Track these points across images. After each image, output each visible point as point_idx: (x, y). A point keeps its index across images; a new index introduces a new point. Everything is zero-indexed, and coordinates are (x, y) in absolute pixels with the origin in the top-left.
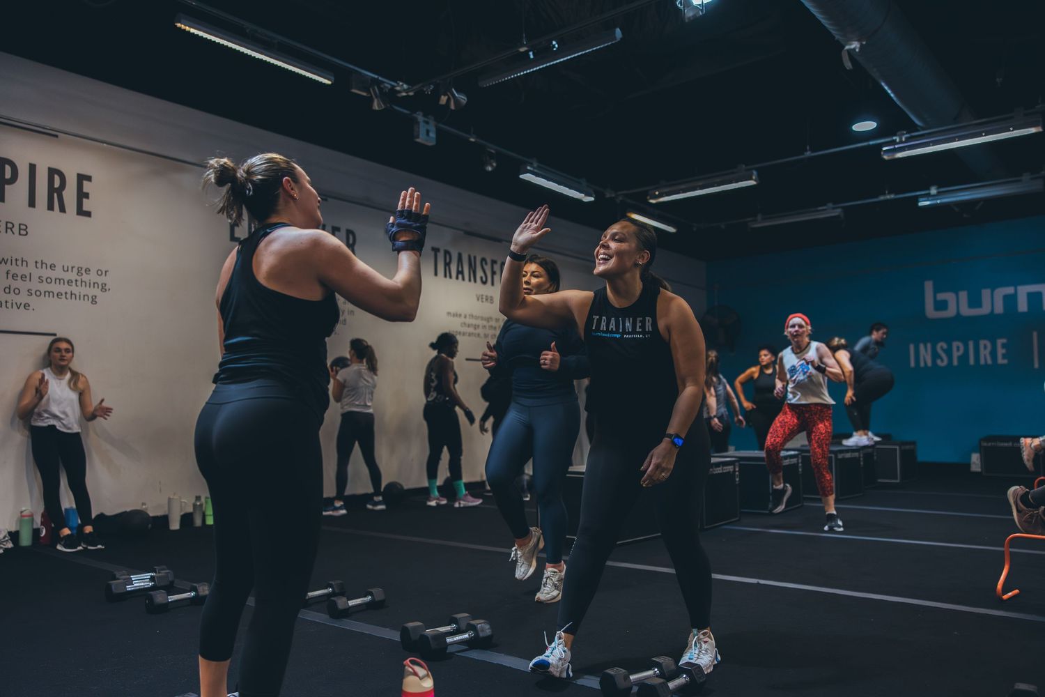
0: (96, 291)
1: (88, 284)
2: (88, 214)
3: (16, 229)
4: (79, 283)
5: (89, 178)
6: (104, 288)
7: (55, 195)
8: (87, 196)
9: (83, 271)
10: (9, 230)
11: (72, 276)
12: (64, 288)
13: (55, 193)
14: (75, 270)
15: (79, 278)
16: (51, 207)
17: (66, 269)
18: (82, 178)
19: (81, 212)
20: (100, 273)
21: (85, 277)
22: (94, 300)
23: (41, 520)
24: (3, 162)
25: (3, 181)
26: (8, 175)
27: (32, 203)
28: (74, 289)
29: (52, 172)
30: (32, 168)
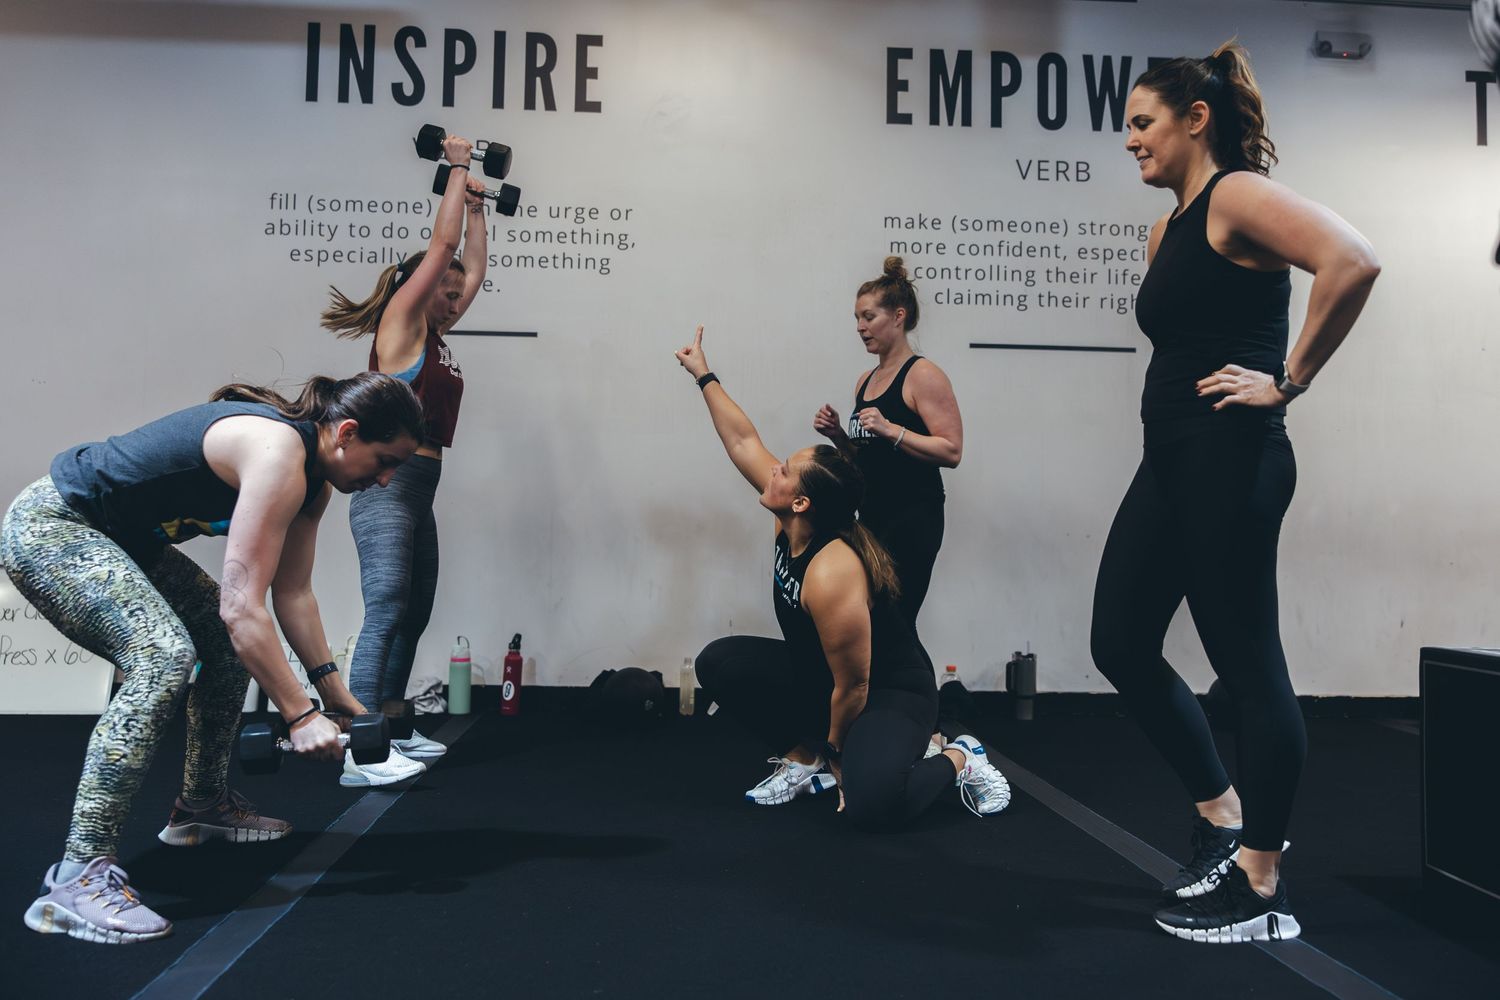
0: (607, 250)
1: (594, 238)
2: (596, 107)
4: (578, 237)
5: (597, 41)
6: (623, 242)
7: (538, 80)
8: (593, 73)
9: (586, 215)
11: (566, 224)
12: (556, 248)
13: (538, 75)
14: (571, 214)
15: (578, 229)
16: (530, 104)
17: (554, 213)
18: (585, 42)
19: (583, 105)
20: (615, 214)
21: (589, 226)
22: (605, 268)
23: (505, 669)
24: (452, 36)
25: (451, 71)
26: (460, 58)
27: (498, 102)
28: (569, 249)
29: (533, 39)
30: (500, 38)
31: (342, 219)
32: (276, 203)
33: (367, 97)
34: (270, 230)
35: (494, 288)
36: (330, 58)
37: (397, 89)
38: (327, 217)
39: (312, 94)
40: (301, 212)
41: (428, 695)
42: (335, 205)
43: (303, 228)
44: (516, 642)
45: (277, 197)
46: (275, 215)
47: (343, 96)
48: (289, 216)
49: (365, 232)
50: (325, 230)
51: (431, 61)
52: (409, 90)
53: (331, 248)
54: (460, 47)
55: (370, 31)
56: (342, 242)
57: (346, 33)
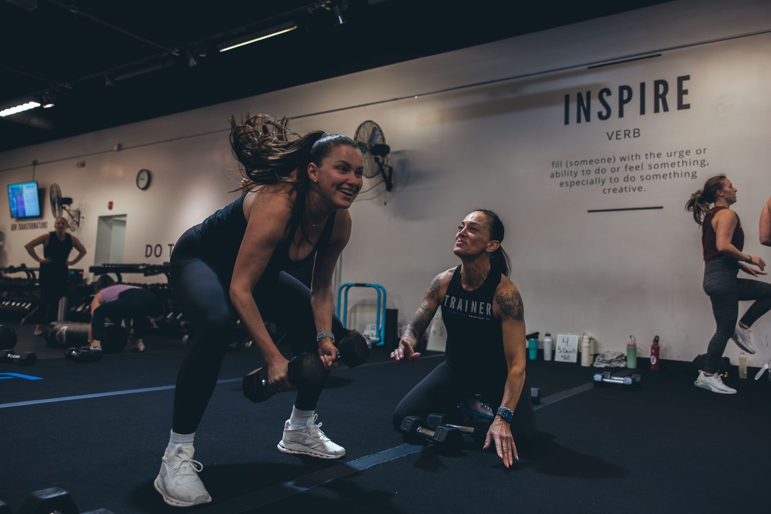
0: (696, 168)
1: (688, 163)
2: (688, 106)
3: (631, 134)
4: (681, 164)
5: (687, 78)
6: (702, 163)
7: (660, 100)
8: (686, 92)
9: (684, 154)
10: (627, 136)
11: (675, 159)
12: (671, 170)
13: (660, 98)
14: (677, 154)
15: (680, 160)
16: (657, 110)
17: (669, 155)
18: (681, 80)
19: (682, 106)
20: (698, 152)
21: (686, 158)
22: (695, 175)
23: (652, 351)
24: (622, 89)
25: (622, 102)
26: (625, 97)
27: (643, 112)
28: (677, 169)
29: (657, 83)
30: (643, 86)
31: (580, 168)
32: (554, 166)
33: (588, 119)
34: (552, 176)
35: (643, 189)
36: (573, 107)
37: (600, 114)
38: (574, 169)
39: (567, 122)
40: (564, 168)
41: (618, 359)
42: (577, 163)
43: (565, 174)
44: (656, 340)
45: (555, 163)
46: (554, 170)
47: (579, 121)
48: (559, 170)
49: (588, 172)
50: (573, 174)
51: (613, 101)
52: (604, 114)
53: (575, 180)
54: (626, 93)
55: (589, 94)
56: (580, 177)
57: (579, 96)
